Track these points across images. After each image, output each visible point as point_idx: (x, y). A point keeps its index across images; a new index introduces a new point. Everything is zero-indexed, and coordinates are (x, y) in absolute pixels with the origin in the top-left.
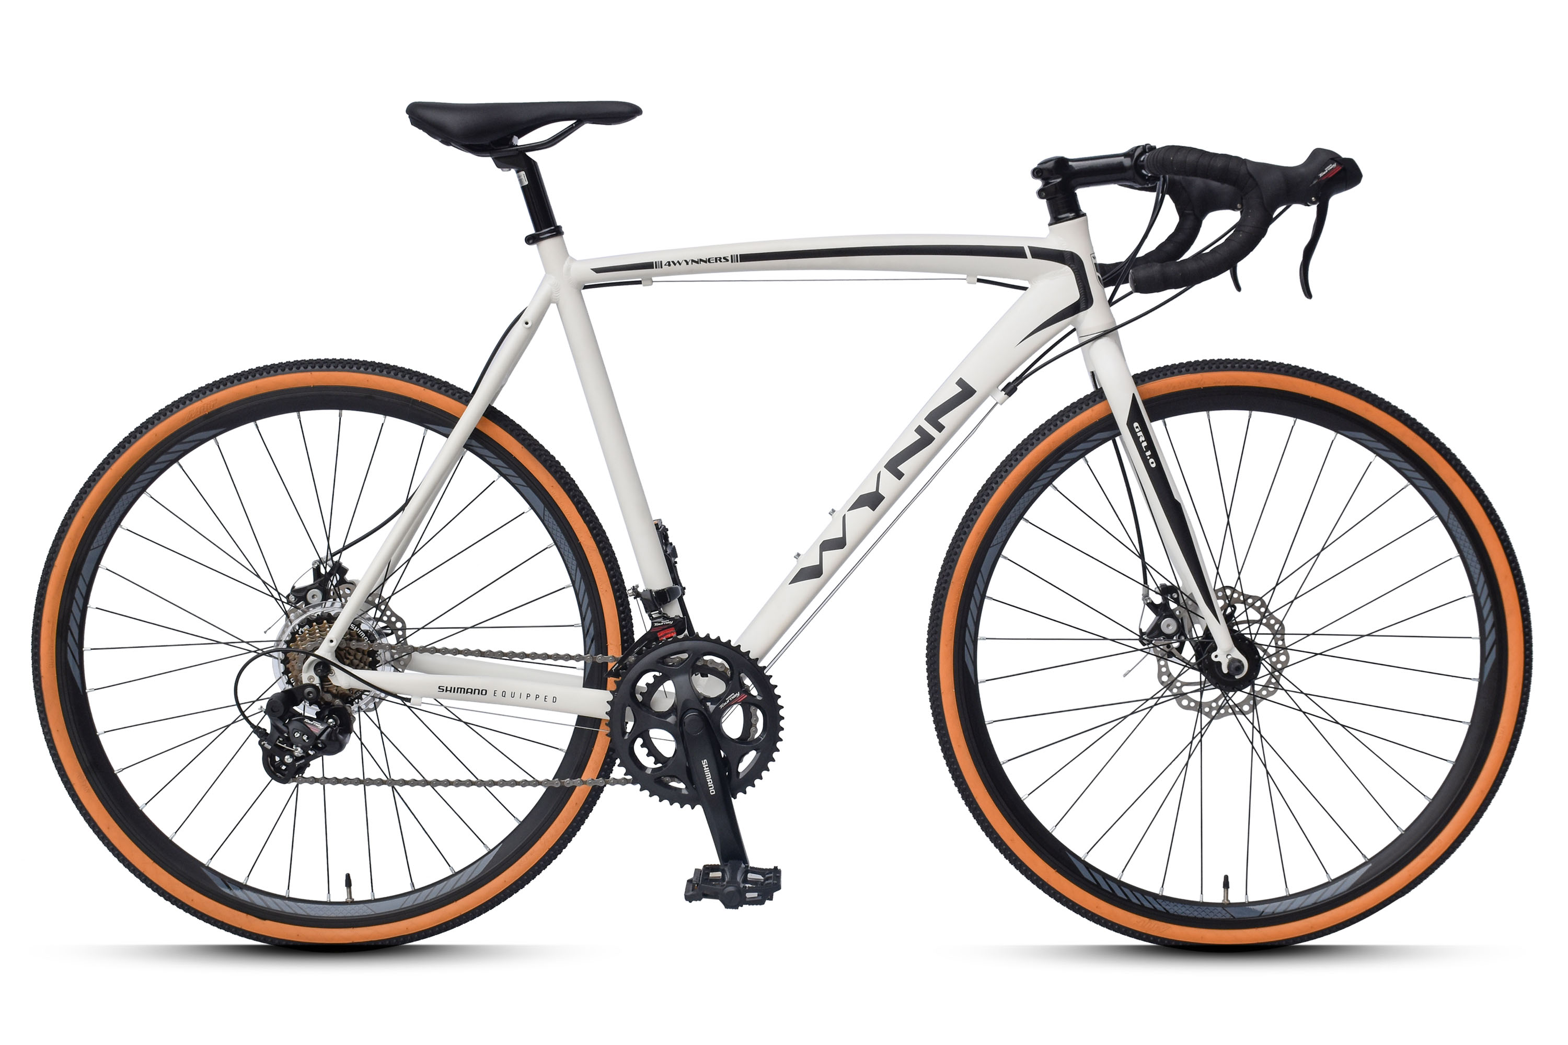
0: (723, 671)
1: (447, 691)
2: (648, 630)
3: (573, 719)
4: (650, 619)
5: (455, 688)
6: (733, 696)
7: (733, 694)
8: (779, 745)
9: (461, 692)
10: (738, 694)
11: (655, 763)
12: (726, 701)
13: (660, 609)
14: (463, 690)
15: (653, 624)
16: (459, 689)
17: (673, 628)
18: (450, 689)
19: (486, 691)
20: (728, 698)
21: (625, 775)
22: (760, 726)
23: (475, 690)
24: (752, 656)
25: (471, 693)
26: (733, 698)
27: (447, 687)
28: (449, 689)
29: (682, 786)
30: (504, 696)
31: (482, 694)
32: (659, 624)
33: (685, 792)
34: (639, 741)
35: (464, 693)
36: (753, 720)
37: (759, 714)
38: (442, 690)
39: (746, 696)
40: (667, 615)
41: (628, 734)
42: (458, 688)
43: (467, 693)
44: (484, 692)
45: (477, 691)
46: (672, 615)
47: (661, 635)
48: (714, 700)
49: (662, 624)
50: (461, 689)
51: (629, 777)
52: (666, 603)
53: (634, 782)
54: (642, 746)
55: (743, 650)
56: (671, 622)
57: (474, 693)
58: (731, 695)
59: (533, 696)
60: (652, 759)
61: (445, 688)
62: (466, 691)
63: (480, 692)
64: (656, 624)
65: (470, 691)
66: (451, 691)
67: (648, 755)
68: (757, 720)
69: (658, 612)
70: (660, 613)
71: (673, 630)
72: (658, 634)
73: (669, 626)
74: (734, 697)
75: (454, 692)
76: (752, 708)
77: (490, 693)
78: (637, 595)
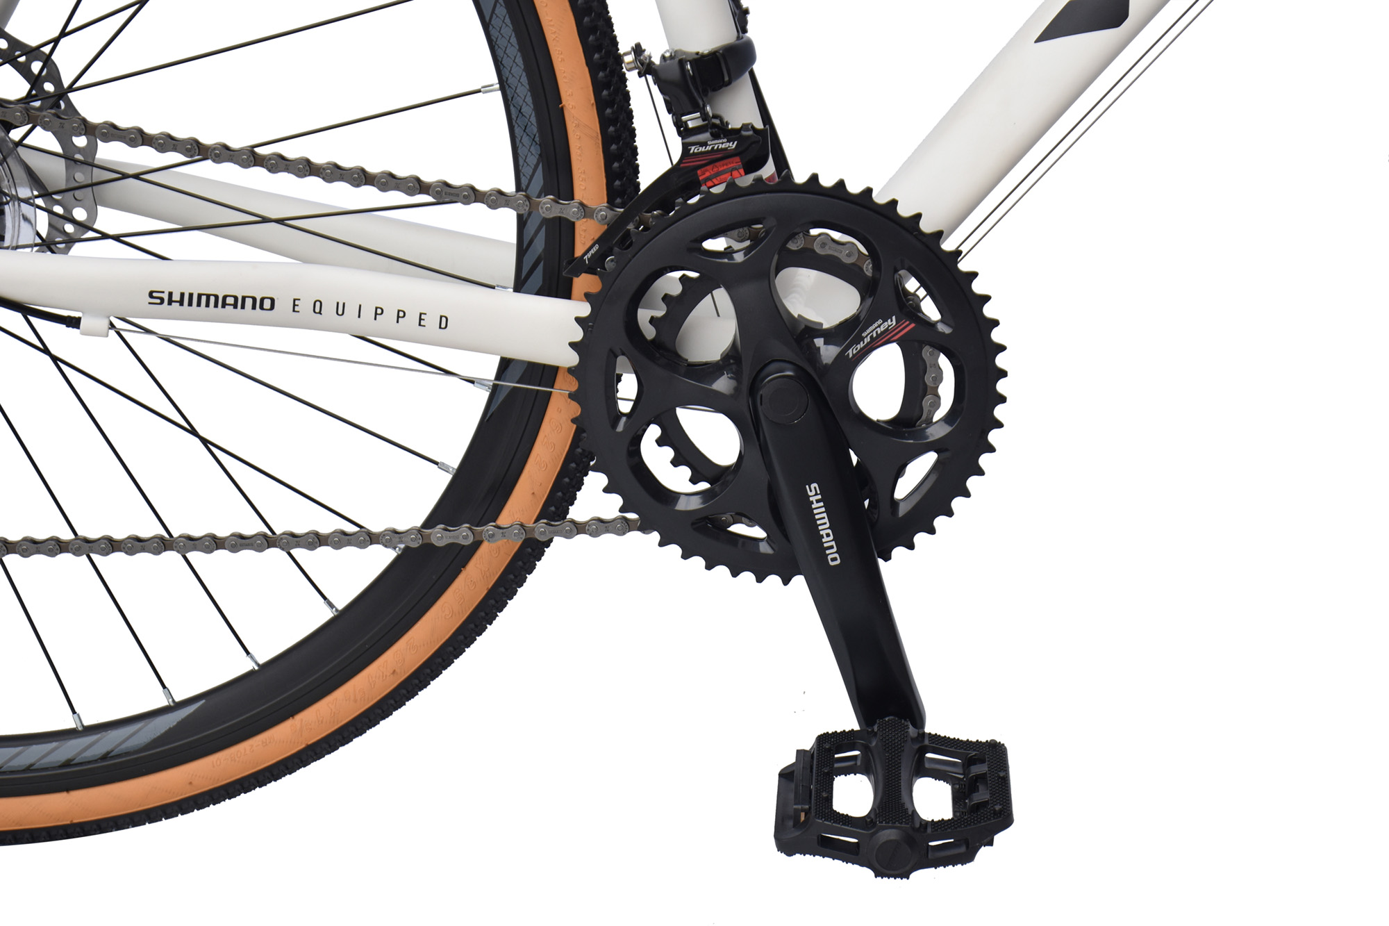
0: (853, 264)
1: (170, 302)
2: (675, 162)
3: (488, 368)
4: (680, 133)
5: (191, 295)
6: (879, 327)
7: (880, 321)
8: (994, 436)
9: (207, 305)
10: (892, 322)
11: (694, 481)
12: (863, 339)
13: (704, 106)
14: (212, 299)
15: (685, 147)
16: (204, 298)
17: (737, 159)
18: (178, 299)
19: (273, 300)
20: (868, 331)
21: (622, 510)
22: (947, 391)
23: (244, 298)
24: (926, 226)
25: (235, 306)
26: (879, 331)
27: (170, 294)
28: (176, 297)
29: (757, 532)
30: (320, 313)
31: (262, 307)
32: (702, 149)
33: (765, 548)
34: (654, 431)
35: (216, 306)
36: (928, 379)
37: (944, 362)
38: (158, 301)
39: (913, 325)
40: (721, 119)
41: (624, 419)
42: (200, 296)
43: (223, 306)
44: (267, 304)
45: (249, 302)
46: (735, 123)
47: (707, 174)
48: (831, 335)
49: (709, 148)
50: (208, 296)
51: (632, 516)
52: (720, 87)
53: (644, 528)
54: (660, 442)
55: (904, 211)
56: (733, 145)
57: (243, 307)
58: (876, 325)
59: (390, 314)
60: (685, 472)
61: (166, 297)
62: (221, 301)
63: (259, 304)
64: (693, 149)
65: (230, 300)
66: (181, 303)
67: (675, 463)
68: (939, 378)
69: (698, 114)
70: (705, 116)
71: (736, 162)
72: (699, 172)
73: (726, 155)
74: (882, 329)
75: (190, 304)
76: (927, 352)
77: (283, 305)
78: (646, 69)
